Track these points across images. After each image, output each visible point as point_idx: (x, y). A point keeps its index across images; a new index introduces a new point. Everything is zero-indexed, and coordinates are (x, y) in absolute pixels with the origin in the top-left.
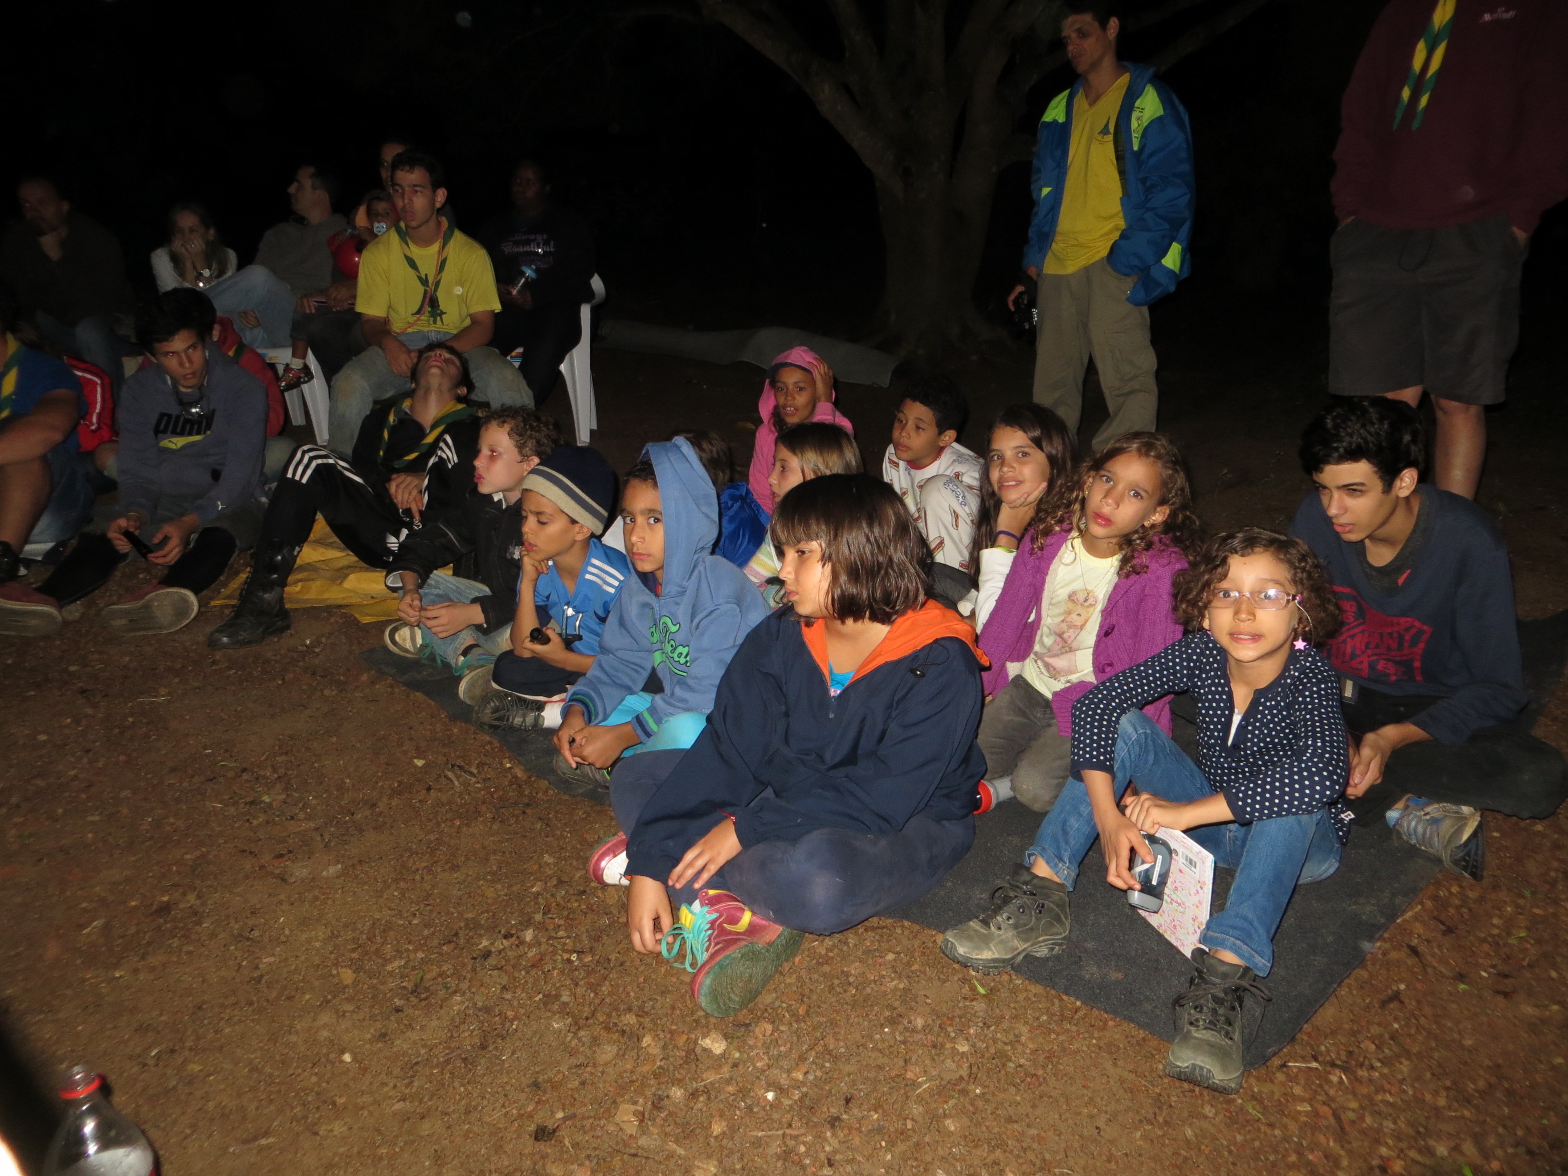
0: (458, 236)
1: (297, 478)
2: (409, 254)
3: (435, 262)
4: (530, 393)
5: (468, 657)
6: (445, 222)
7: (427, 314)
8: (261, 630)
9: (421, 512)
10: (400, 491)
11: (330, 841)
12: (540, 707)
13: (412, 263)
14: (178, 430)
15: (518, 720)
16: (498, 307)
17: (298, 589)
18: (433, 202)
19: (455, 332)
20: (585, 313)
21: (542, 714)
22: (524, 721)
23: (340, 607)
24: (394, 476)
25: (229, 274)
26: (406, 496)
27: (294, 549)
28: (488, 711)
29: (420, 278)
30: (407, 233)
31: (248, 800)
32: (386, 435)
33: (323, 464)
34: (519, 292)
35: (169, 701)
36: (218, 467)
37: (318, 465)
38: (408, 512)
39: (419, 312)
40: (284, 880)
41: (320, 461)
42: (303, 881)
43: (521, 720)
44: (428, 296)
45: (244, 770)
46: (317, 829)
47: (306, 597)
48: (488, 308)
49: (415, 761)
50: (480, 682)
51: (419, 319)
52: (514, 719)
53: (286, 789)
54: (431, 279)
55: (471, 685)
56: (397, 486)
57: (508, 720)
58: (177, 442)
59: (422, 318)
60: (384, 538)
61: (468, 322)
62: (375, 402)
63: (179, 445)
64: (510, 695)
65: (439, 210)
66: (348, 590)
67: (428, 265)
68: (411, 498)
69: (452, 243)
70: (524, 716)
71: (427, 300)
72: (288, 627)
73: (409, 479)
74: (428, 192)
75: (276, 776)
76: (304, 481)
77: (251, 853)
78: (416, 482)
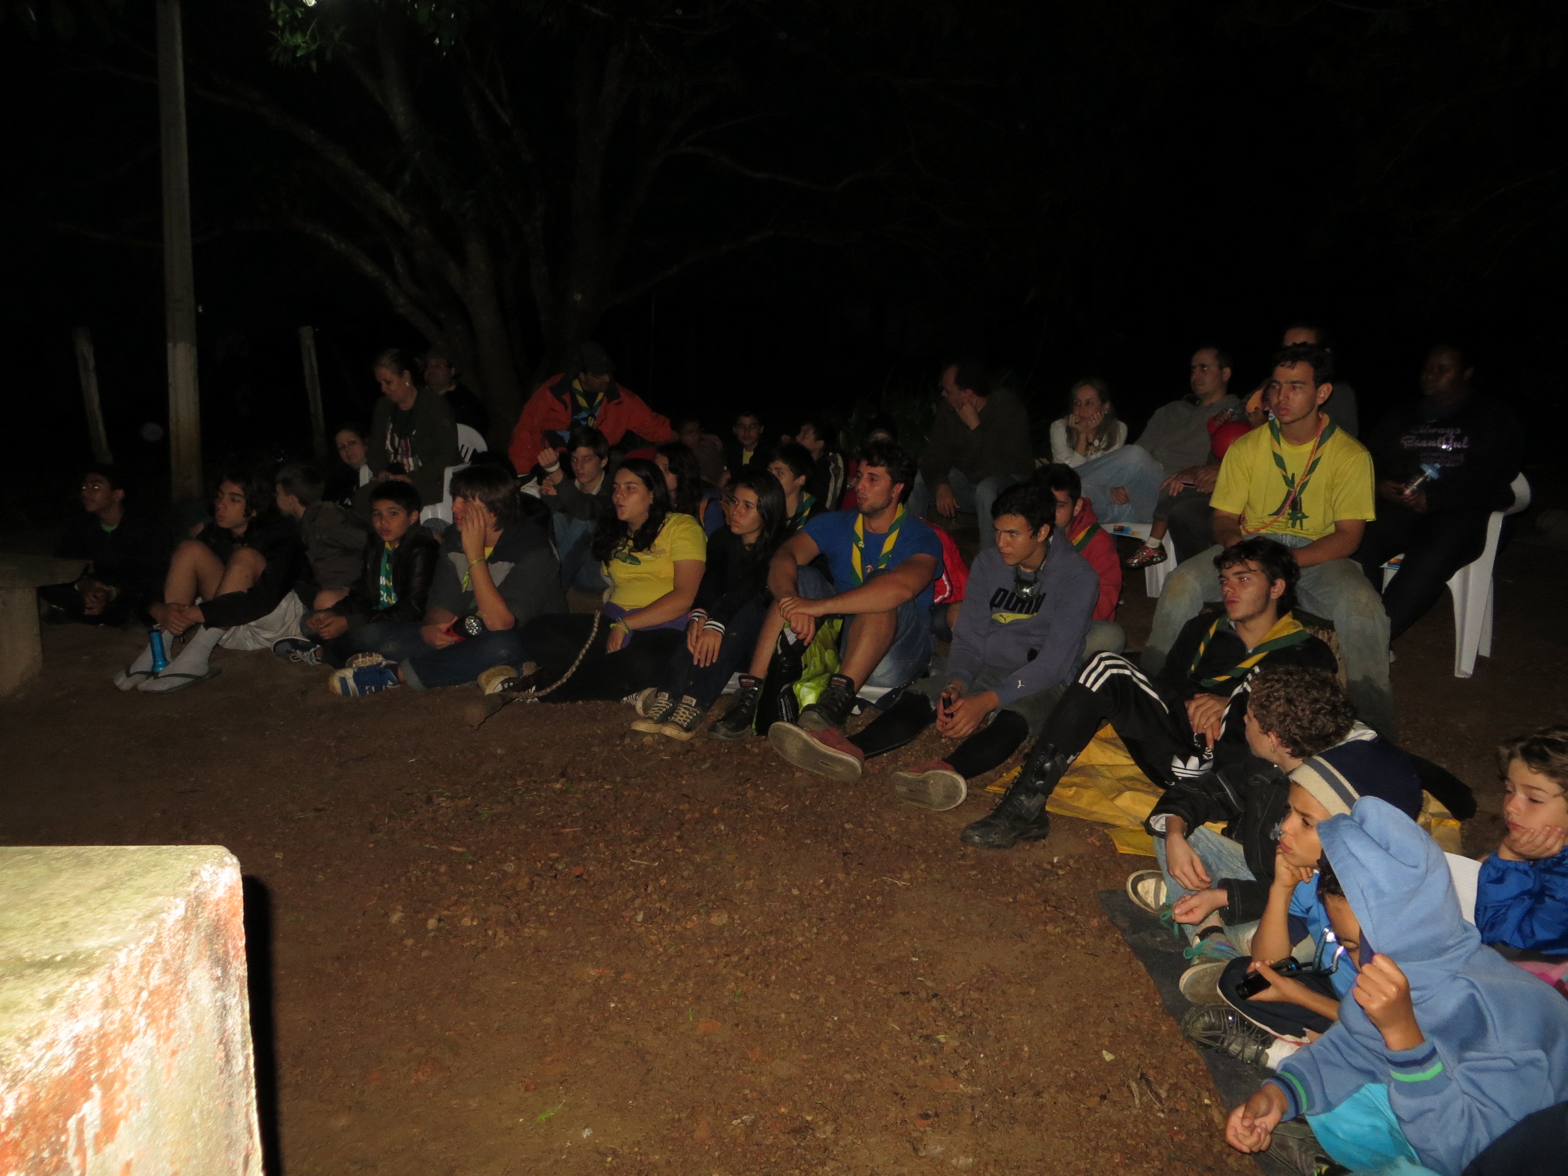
0: (1339, 436)
1: (1088, 685)
2: (1278, 452)
3: (1306, 462)
4: (1387, 620)
5: (1207, 941)
6: (1326, 420)
7: (1286, 515)
8: (1013, 835)
9: (1215, 742)
10: (1199, 714)
11: (978, 1119)
12: (1267, 1041)
13: (1280, 461)
14: (1011, 607)
15: (1235, 1048)
16: (1370, 516)
17: (1072, 793)
18: (1315, 397)
19: (1315, 538)
20: (1495, 523)
21: (1267, 1051)
22: (1242, 1051)
23: (1106, 825)
24: (1197, 696)
25: (1116, 447)
26: (1203, 721)
27: (1068, 758)
28: (1199, 1025)
29: (1285, 478)
30: (1280, 430)
31: (925, 1032)
32: (1202, 648)
33: (1118, 675)
34: (1413, 492)
35: (907, 888)
36: (1037, 648)
37: (1112, 675)
38: (1202, 737)
39: (1277, 513)
40: (916, 1150)
41: (1115, 671)
42: (931, 1161)
43: (1239, 1048)
44: (1291, 498)
45: (935, 996)
46: (972, 1097)
47: (1075, 804)
48: (1359, 517)
49: (1104, 1052)
50: (1207, 979)
51: (1275, 521)
52: (1230, 1044)
53: (965, 1034)
54: (1297, 480)
55: (1195, 981)
56: (1197, 707)
57: (1222, 1043)
58: (1007, 617)
59: (1281, 519)
60: (1171, 760)
61: (1332, 529)
62: (1207, 605)
63: (1008, 620)
64: (1232, 1013)
65: (1321, 407)
66: (1120, 809)
67: (1296, 467)
68: (1209, 724)
69: (1329, 444)
70: (1244, 1046)
71: (1289, 502)
72: (1044, 837)
73: (1212, 702)
74: (1310, 388)
75: (961, 1013)
76: (1094, 689)
77: (902, 1098)
78: (1218, 707)
